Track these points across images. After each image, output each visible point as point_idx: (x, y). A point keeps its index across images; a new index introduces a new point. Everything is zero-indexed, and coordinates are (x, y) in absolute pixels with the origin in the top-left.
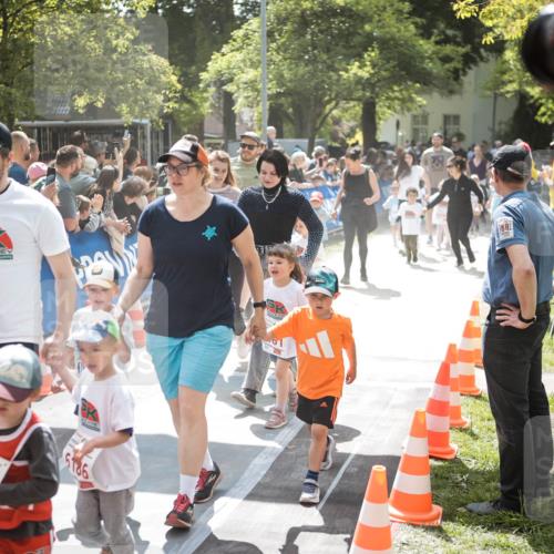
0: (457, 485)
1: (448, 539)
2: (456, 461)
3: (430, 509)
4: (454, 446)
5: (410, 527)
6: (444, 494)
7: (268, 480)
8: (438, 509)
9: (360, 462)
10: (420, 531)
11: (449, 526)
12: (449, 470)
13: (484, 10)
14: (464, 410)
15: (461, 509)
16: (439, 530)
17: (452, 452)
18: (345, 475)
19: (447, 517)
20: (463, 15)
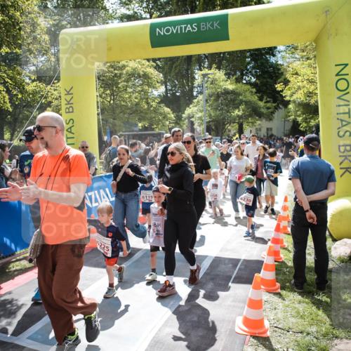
0: (285, 273)
1: (284, 300)
2: (283, 262)
3: (275, 285)
4: (282, 256)
5: (267, 293)
6: (280, 277)
7: (209, 271)
8: (278, 285)
9: (245, 263)
10: (272, 295)
11: (283, 293)
12: (281, 266)
13: (287, 87)
14: (284, 240)
15: (288, 284)
16: (279, 295)
17: (281, 258)
18: (239, 269)
19: (283, 288)
20: (279, 89)
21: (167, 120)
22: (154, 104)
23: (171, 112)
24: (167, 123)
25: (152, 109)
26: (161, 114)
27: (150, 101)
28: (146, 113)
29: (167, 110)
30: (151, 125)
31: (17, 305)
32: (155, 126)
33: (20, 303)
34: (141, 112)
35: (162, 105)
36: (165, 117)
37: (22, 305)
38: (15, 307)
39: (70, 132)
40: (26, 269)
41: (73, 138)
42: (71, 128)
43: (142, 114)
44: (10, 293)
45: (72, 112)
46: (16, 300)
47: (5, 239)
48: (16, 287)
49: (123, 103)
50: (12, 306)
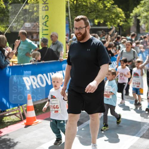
21: (119, 19)
22: (108, 5)
23: (122, 12)
24: (119, 21)
25: (107, 9)
26: (114, 13)
27: (105, 2)
28: (103, 12)
29: (119, 10)
30: (105, 22)
31: (13, 142)
32: (109, 23)
33: (15, 141)
34: (98, 11)
35: (116, 6)
36: (117, 16)
37: (17, 142)
38: (12, 144)
39: (46, 25)
40: (15, 121)
41: (47, 30)
42: (46, 22)
43: (99, 13)
44: (8, 135)
45: (48, 10)
46: (12, 139)
47: (3, 99)
48: (11, 132)
49: (84, 4)
50: (10, 142)
